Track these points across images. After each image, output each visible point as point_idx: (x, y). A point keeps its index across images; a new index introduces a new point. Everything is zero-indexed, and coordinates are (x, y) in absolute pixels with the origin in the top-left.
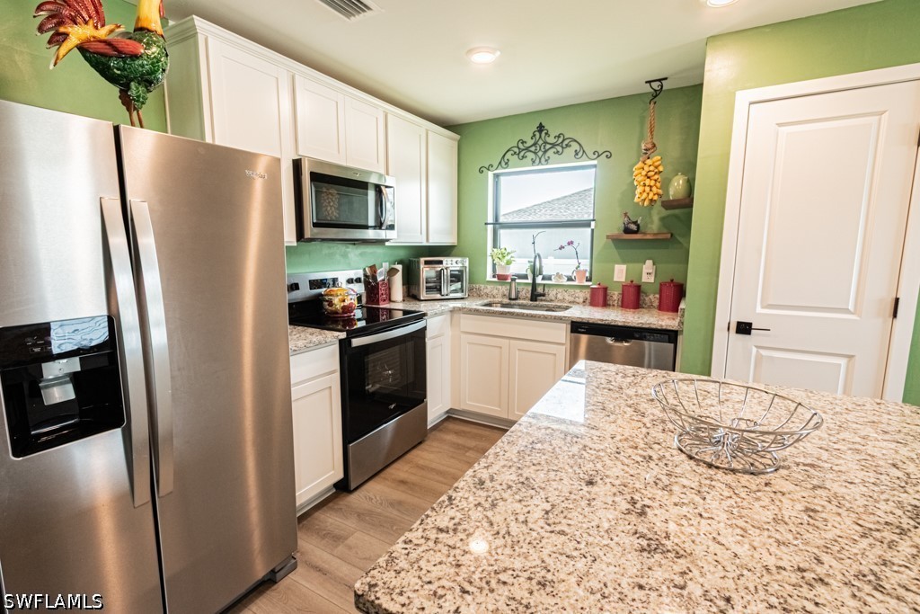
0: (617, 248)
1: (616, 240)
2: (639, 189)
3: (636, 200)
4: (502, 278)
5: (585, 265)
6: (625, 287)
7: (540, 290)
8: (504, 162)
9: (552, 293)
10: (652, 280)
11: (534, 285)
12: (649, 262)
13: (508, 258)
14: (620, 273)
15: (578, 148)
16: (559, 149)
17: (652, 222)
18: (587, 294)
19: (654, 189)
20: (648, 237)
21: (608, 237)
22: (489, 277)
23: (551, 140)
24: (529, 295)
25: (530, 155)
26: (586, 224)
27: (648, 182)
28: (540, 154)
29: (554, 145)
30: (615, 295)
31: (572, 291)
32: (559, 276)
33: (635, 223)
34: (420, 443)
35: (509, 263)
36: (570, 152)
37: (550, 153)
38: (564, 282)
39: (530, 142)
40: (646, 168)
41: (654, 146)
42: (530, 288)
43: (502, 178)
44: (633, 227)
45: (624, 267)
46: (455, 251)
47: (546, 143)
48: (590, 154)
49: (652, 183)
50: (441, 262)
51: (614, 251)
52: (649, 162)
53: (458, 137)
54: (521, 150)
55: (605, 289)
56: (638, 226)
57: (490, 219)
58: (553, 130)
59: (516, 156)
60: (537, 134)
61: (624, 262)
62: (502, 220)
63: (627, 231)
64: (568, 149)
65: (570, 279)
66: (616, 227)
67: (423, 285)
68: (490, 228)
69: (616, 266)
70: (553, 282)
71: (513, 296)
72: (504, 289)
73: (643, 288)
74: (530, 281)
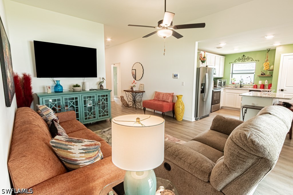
0: (260, 78)
1: (259, 76)
2: (264, 68)
3: (264, 69)
4: (233, 83)
5: (252, 81)
6: (261, 85)
7: (242, 86)
8: (235, 62)
9: (245, 86)
10: (267, 84)
11: (241, 85)
12: (267, 80)
13: (235, 80)
14: (260, 83)
15: (252, 59)
16: (248, 59)
17: (267, 73)
18: (253, 86)
19: (268, 68)
20: (266, 76)
21: (258, 76)
22: (230, 83)
23: (246, 58)
24: (240, 87)
25: (241, 61)
26: (253, 73)
27: (266, 66)
28: (243, 60)
29: (246, 59)
30: (259, 86)
31: (249, 86)
32: (246, 83)
33: (264, 73)
34: (218, 110)
35: (235, 81)
36: (250, 60)
37: (246, 60)
38: (248, 84)
39: (241, 58)
40: (266, 64)
41: (268, 60)
42: (240, 85)
43: (234, 64)
44: (263, 74)
45: (261, 81)
46: (223, 78)
47: (245, 58)
48: (254, 60)
49: (267, 66)
50: (221, 80)
51: (259, 78)
52: (267, 63)
53: (225, 57)
54: (239, 60)
55: (257, 85)
56: (264, 74)
57: (231, 72)
58: (246, 56)
59: (238, 61)
60: (243, 57)
61: (261, 80)
62: (233, 72)
63: (262, 75)
64: (249, 60)
65: (249, 84)
66: (260, 74)
67: (218, 84)
68: (231, 74)
69: (260, 81)
70: (245, 84)
71: (236, 87)
72: (234, 86)
73: (265, 85)
74: (240, 84)
